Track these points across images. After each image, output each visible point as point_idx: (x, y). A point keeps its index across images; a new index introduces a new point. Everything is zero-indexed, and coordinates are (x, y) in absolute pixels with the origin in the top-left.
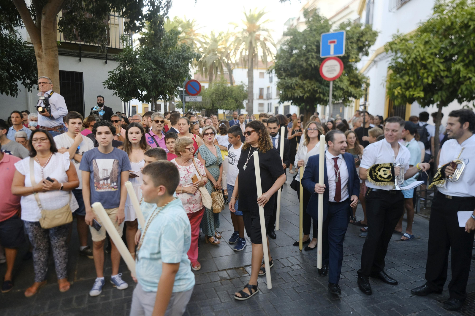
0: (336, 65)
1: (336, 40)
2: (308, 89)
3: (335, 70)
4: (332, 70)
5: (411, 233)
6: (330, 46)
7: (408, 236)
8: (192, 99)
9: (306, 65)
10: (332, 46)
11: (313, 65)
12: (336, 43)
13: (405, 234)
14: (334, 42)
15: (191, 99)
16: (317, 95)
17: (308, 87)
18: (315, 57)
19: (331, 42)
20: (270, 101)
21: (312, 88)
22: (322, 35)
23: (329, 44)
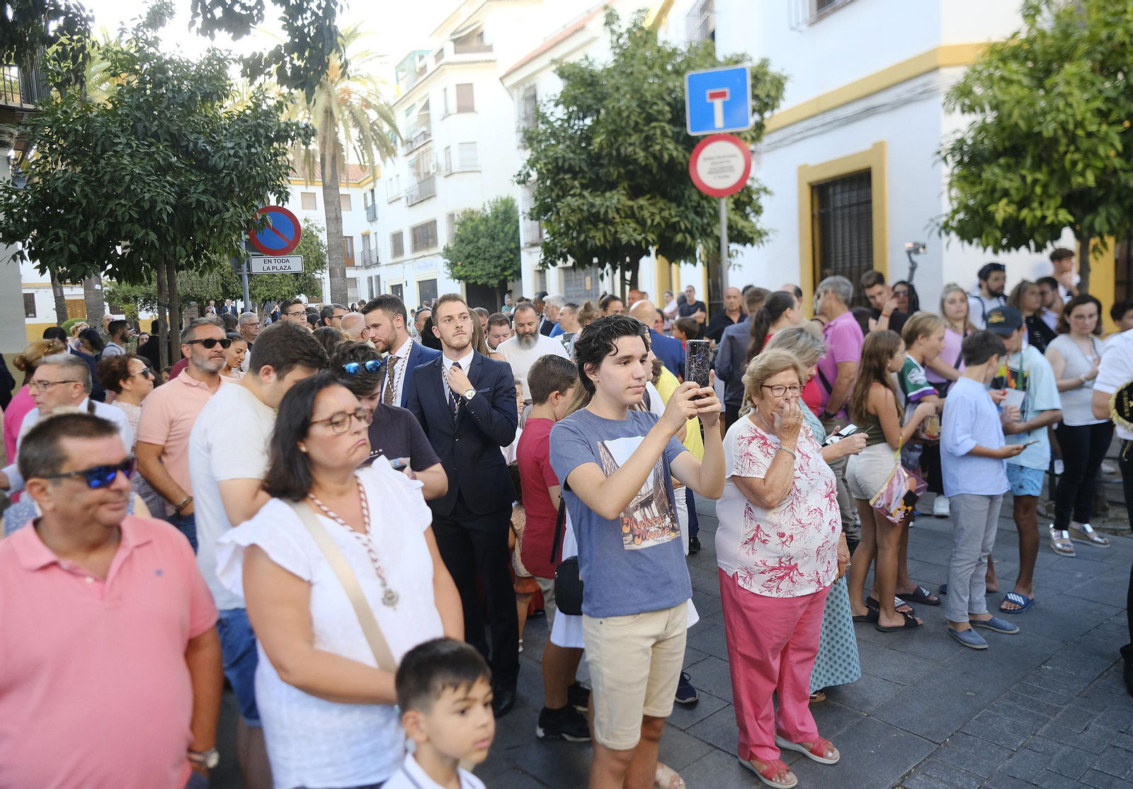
0: (735, 156)
1: (727, 90)
2: (653, 220)
3: (731, 169)
4: (723, 169)
5: (1029, 592)
6: (712, 105)
7: (1020, 600)
8: (273, 264)
9: (646, 158)
10: (718, 104)
11: (666, 157)
12: (728, 98)
13: (1011, 596)
14: (722, 95)
15: (270, 265)
16: (679, 237)
17: (653, 214)
18: (670, 134)
19: (713, 96)
20: (373, 272)
21: (663, 218)
22: (687, 76)
23: (709, 100)
